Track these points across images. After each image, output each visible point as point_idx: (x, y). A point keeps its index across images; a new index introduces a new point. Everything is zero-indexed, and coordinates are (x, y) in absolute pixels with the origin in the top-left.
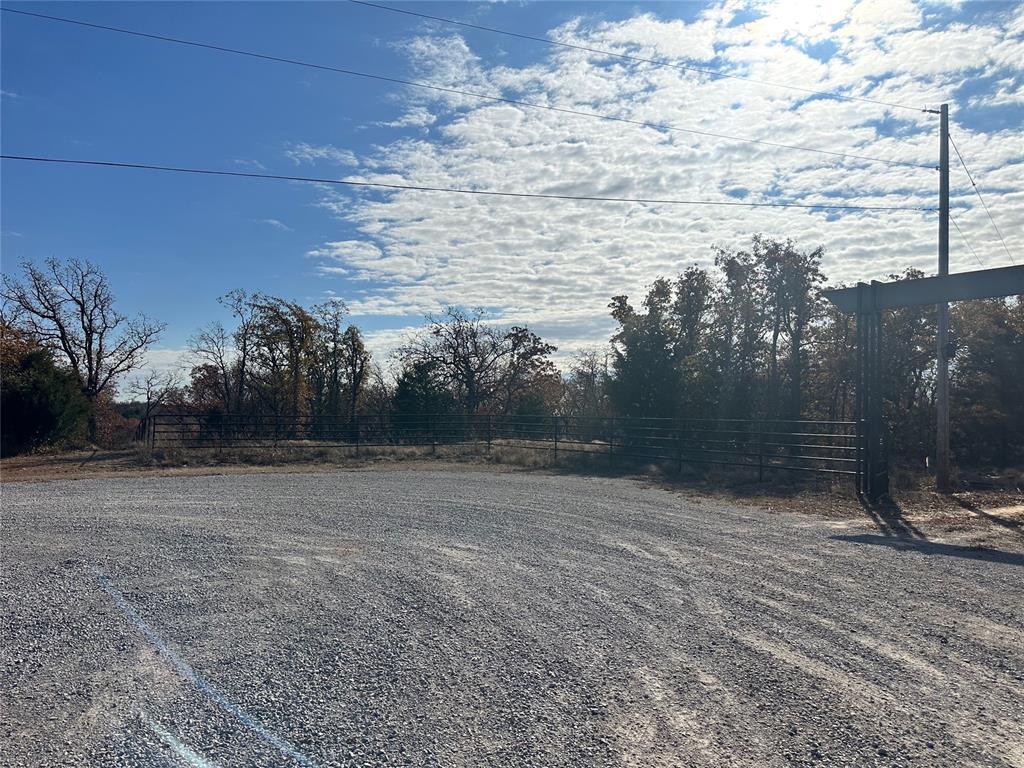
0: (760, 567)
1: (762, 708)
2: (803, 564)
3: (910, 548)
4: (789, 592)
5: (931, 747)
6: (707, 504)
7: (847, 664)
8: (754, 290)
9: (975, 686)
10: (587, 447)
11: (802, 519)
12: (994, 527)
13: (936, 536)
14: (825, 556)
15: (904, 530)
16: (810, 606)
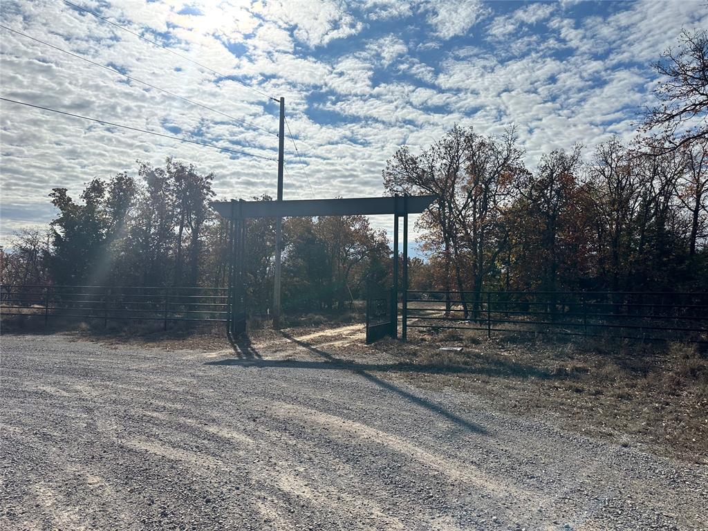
0: (152, 390)
1: (131, 491)
2: (183, 384)
3: (251, 365)
4: (169, 405)
5: (238, 489)
6: (122, 349)
7: (197, 447)
8: (167, 196)
9: (269, 445)
10: (25, 311)
11: (188, 354)
12: (298, 348)
13: (267, 356)
14: (198, 376)
15: (251, 354)
16: (181, 413)
